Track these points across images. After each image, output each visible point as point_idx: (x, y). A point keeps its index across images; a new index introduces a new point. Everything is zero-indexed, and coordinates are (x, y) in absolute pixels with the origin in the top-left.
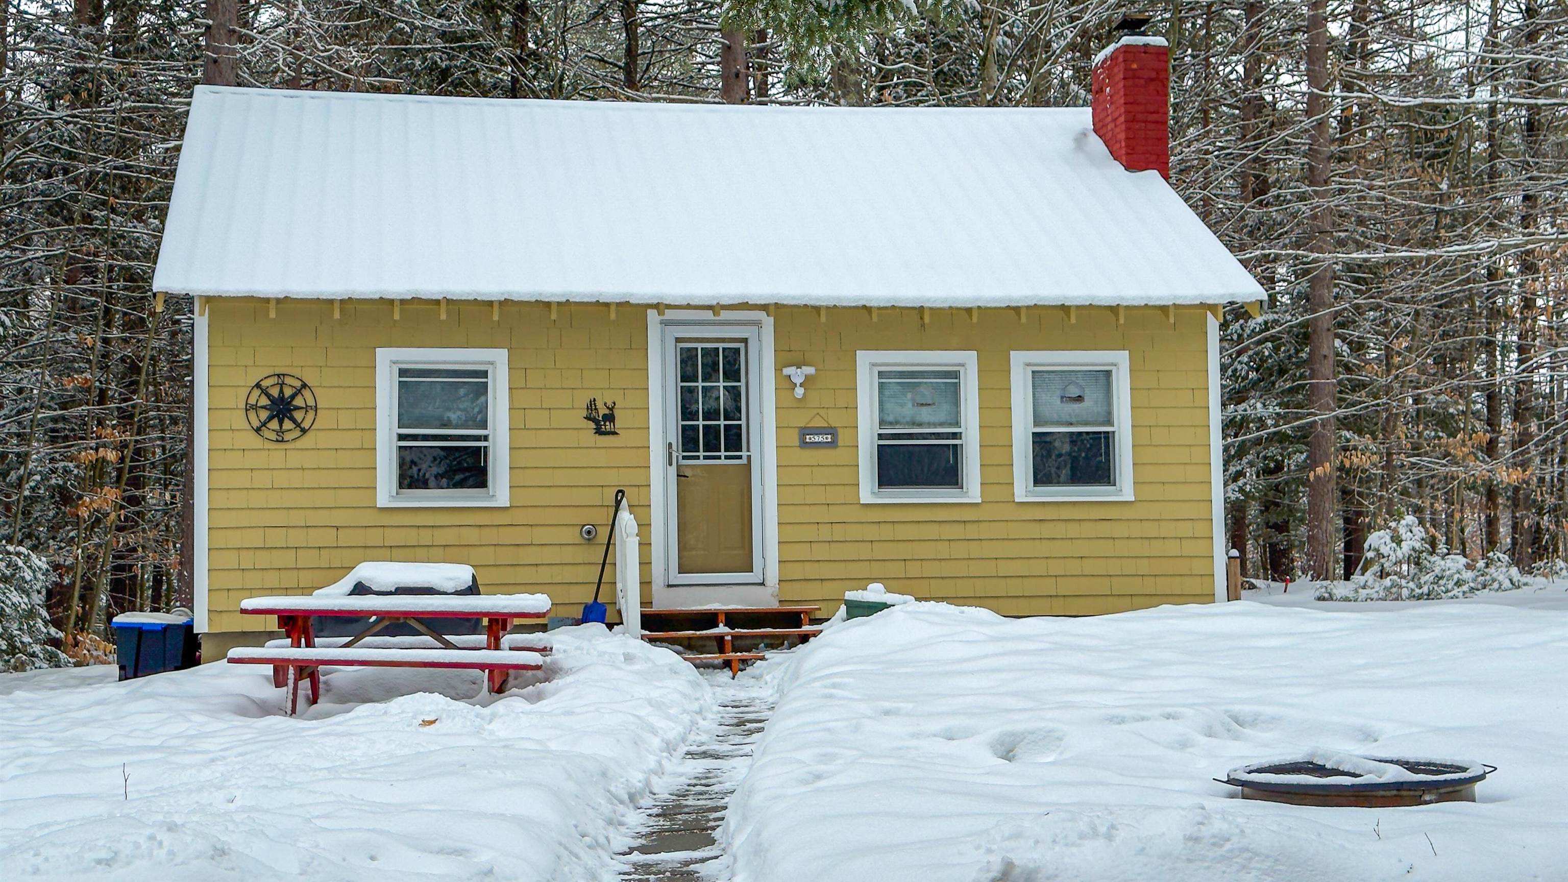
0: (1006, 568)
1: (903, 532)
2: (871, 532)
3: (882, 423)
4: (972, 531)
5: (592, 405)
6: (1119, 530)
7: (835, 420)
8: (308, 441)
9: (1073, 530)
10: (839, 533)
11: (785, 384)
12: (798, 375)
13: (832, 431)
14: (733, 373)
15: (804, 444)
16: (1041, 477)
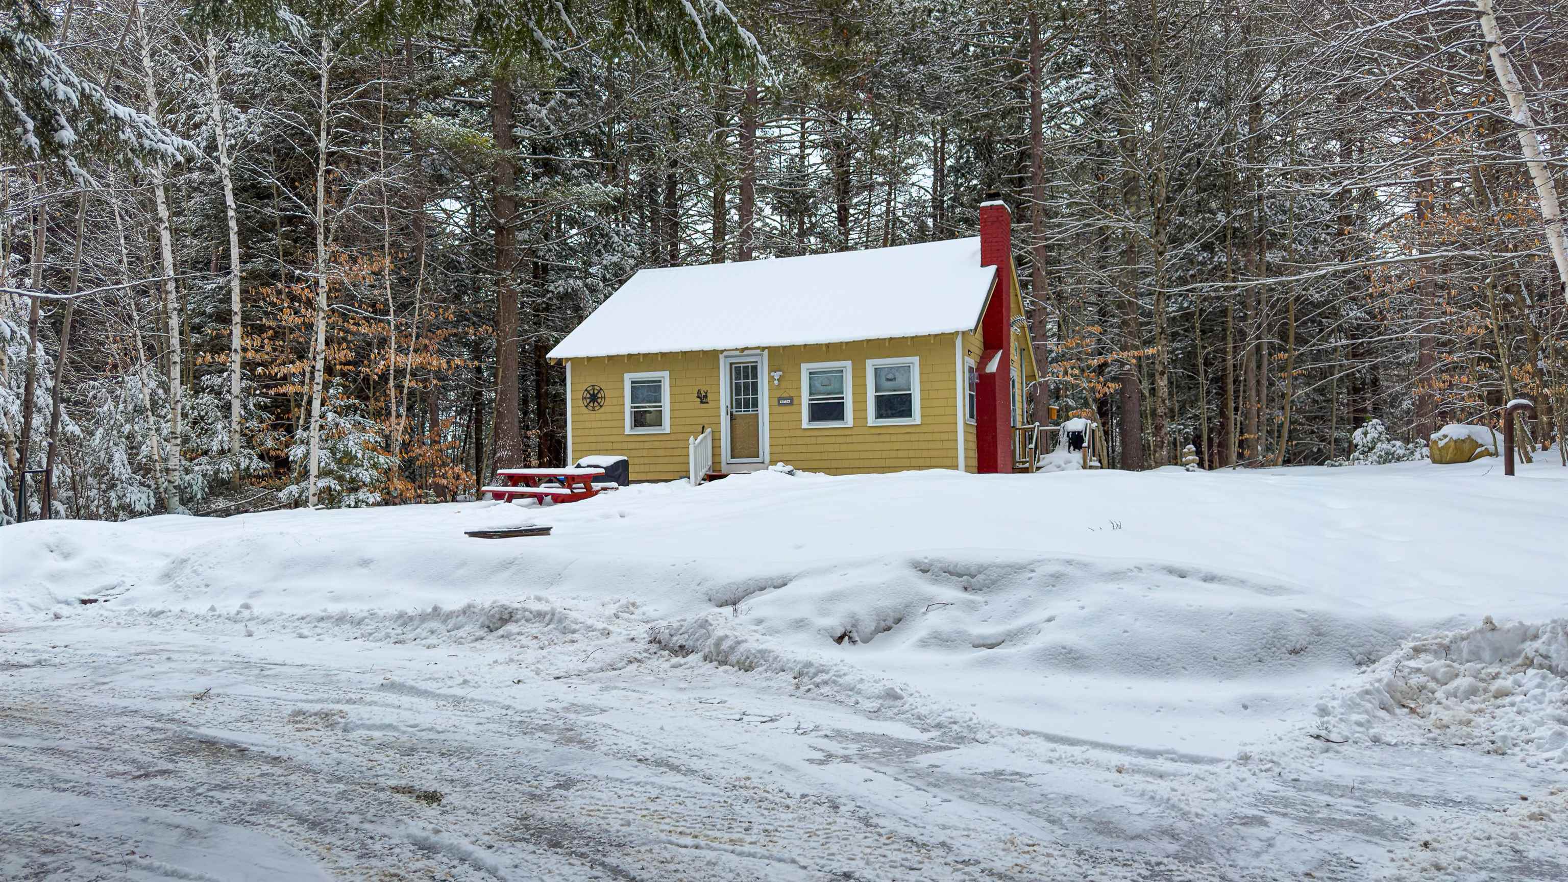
0: (863, 455)
1: (820, 440)
2: (808, 440)
3: (811, 394)
4: (849, 439)
5: (699, 392)
6: (914, 437)
7: (792, 393)
8: (602, 410)
9: (894, 438)
10: (794, 441)
11: (771, 379)
12: (777, 375)
13: (791, 399)
14: (755, 376)
15: (779, 404)
16: (879, 415)
